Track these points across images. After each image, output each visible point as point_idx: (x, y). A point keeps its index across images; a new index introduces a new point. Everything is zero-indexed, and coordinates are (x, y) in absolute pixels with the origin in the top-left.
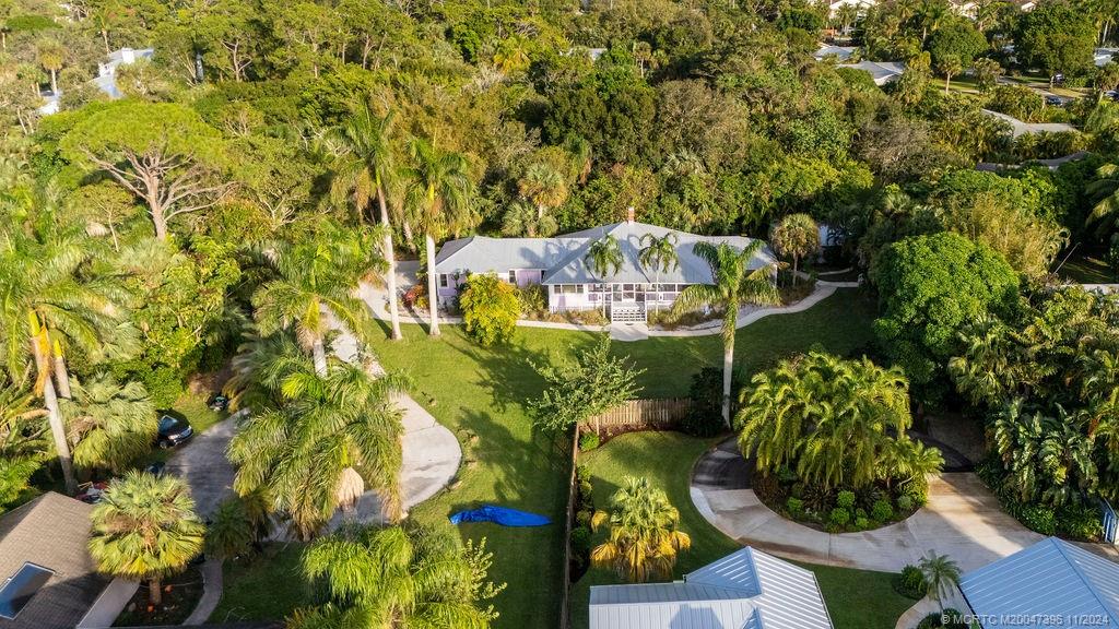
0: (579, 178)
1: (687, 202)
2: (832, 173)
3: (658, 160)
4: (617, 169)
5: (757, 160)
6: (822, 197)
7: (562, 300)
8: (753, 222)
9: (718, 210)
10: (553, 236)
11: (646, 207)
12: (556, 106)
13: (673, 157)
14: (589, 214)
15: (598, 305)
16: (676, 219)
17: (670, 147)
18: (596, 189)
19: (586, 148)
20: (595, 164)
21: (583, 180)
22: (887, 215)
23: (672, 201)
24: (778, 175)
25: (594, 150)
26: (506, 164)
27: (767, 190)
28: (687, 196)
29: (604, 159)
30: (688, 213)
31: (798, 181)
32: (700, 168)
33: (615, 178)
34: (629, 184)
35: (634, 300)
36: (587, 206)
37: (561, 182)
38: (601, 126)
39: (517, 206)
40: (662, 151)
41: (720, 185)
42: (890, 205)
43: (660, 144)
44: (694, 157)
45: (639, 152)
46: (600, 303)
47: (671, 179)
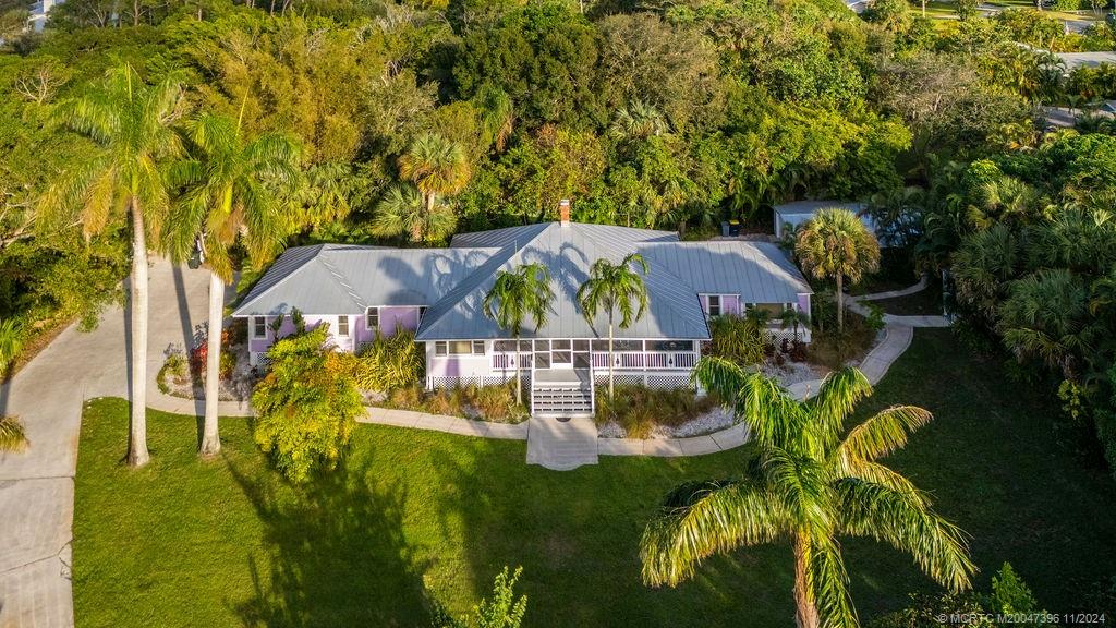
0: (493, 146)
1: (647, 177)
2: (851, 131)
3: (603, 117)
4: (548, 129)
5: (739, 114)
6: (846, 167)
7: (453, 367)
8: (747, 206)
9: (695, 189)
10: (448, 241)
11: (588, 186)
12: (470, 49)
13: (624, 113)
14: (505, 198)
15: (510, 375)
16: (633, 203)
17: (619, 99)
18: (517, 161)
19: (505, 103)
20: (517, 123)
21: (500, 147)
23: (626, 177)
24: (776, 136)
25: (516, 104)
26: (388, 130)
27: (764, 159)
28: (647, 169)
29: (531, 119)
30: (650, 194)
31: (807, 145)
32: (662, 126)
33: (543, 145)
34: (563, 156)
35: (569, 366)
36: (504, 184)
37: (462, 159)
38: (525, 73)
39: (397, 193)
40: (609, 105)
41: (694, 154)
42: (994, 199)
43: (604, 97)
44: (653, 113)
45: (577, 107)
46: (513, 371)
47: (624, 143)
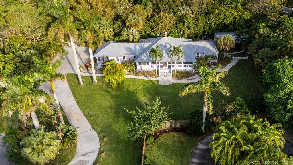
0: (148, 17)
1: (186, 26)
2: (236, 14)
3: (175, 9)
4: (162, 13)
5: (210, 9)
6: (233, 23)
7: (141, 67)
8: (208, 33)
9: (197, 29)
10: (139, 41)
11: (171, 28)
13: (181, 8)
14: (151, 30)
15: (154, 69)
16: (182, 32)
17: (180, 5)
18: (154, 21)
19: (150, 5)
20: (154, 11)
21: (149, 17)
22: (260, 36)
23: (181, 26)
24: (218, 16)
25: (153, 5)
26: (121, 13)
27: (214, 21)
28: (186, 24)
29: (157, 10)
30: (186, 30)
31: (225, 18)
32: (190, 12)
33: (161, 17)
34: (165, 20)
35: (167, 67)
36: (151, 27)
37: (141, 21)
39: (126, 29)
40: (177, 6)
41: (197, 20)
42: (261, 32)
43: (176, 4)
44: (188, 9)
45: (169, 7)
46: (155, 68)
47: (180, 17)
